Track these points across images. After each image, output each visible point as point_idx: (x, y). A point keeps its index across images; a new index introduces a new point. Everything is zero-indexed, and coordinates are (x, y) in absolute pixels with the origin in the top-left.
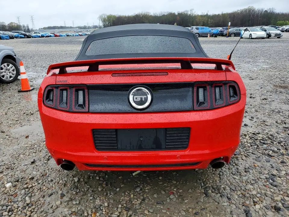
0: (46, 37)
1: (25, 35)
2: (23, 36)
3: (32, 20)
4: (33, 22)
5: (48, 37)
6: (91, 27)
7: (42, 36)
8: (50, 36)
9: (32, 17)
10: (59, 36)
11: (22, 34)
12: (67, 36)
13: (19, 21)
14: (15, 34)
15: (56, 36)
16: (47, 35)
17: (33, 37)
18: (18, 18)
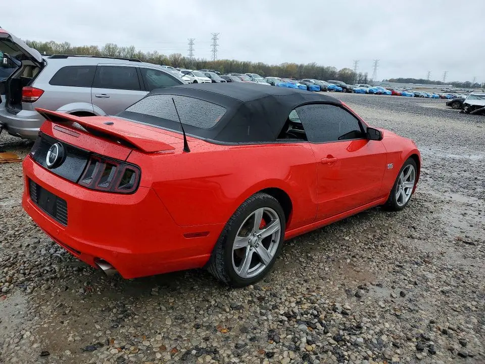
0: (377, 94)
1: (344, 88)
2: (341, 89)
3: (376, 66)
4: (375, 69)
5: (380, 94)
6: (480, 85)
7: (371, 92)
8: (385, 93)
9: (376, 63)
10: (401, 95)
11: (341, 86)
12: (416, 96)
13: (356, 66)
14: (330, 85)
15: (394, 94)
16: (381, 91)
17: (355, 92)
18: (356, 63)
